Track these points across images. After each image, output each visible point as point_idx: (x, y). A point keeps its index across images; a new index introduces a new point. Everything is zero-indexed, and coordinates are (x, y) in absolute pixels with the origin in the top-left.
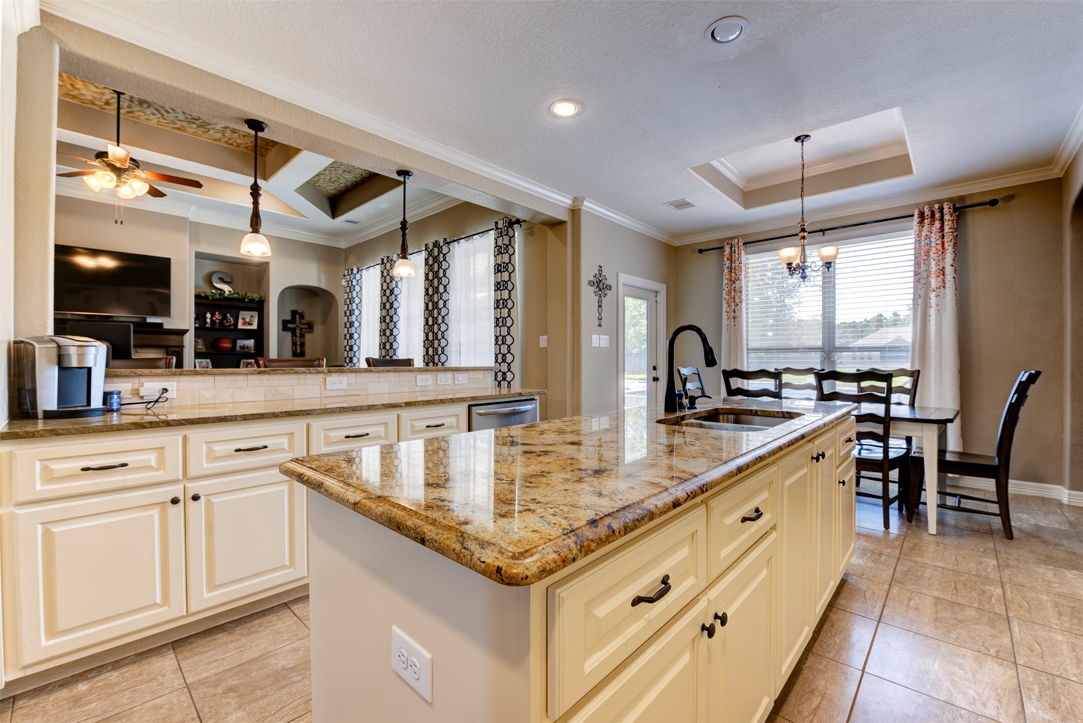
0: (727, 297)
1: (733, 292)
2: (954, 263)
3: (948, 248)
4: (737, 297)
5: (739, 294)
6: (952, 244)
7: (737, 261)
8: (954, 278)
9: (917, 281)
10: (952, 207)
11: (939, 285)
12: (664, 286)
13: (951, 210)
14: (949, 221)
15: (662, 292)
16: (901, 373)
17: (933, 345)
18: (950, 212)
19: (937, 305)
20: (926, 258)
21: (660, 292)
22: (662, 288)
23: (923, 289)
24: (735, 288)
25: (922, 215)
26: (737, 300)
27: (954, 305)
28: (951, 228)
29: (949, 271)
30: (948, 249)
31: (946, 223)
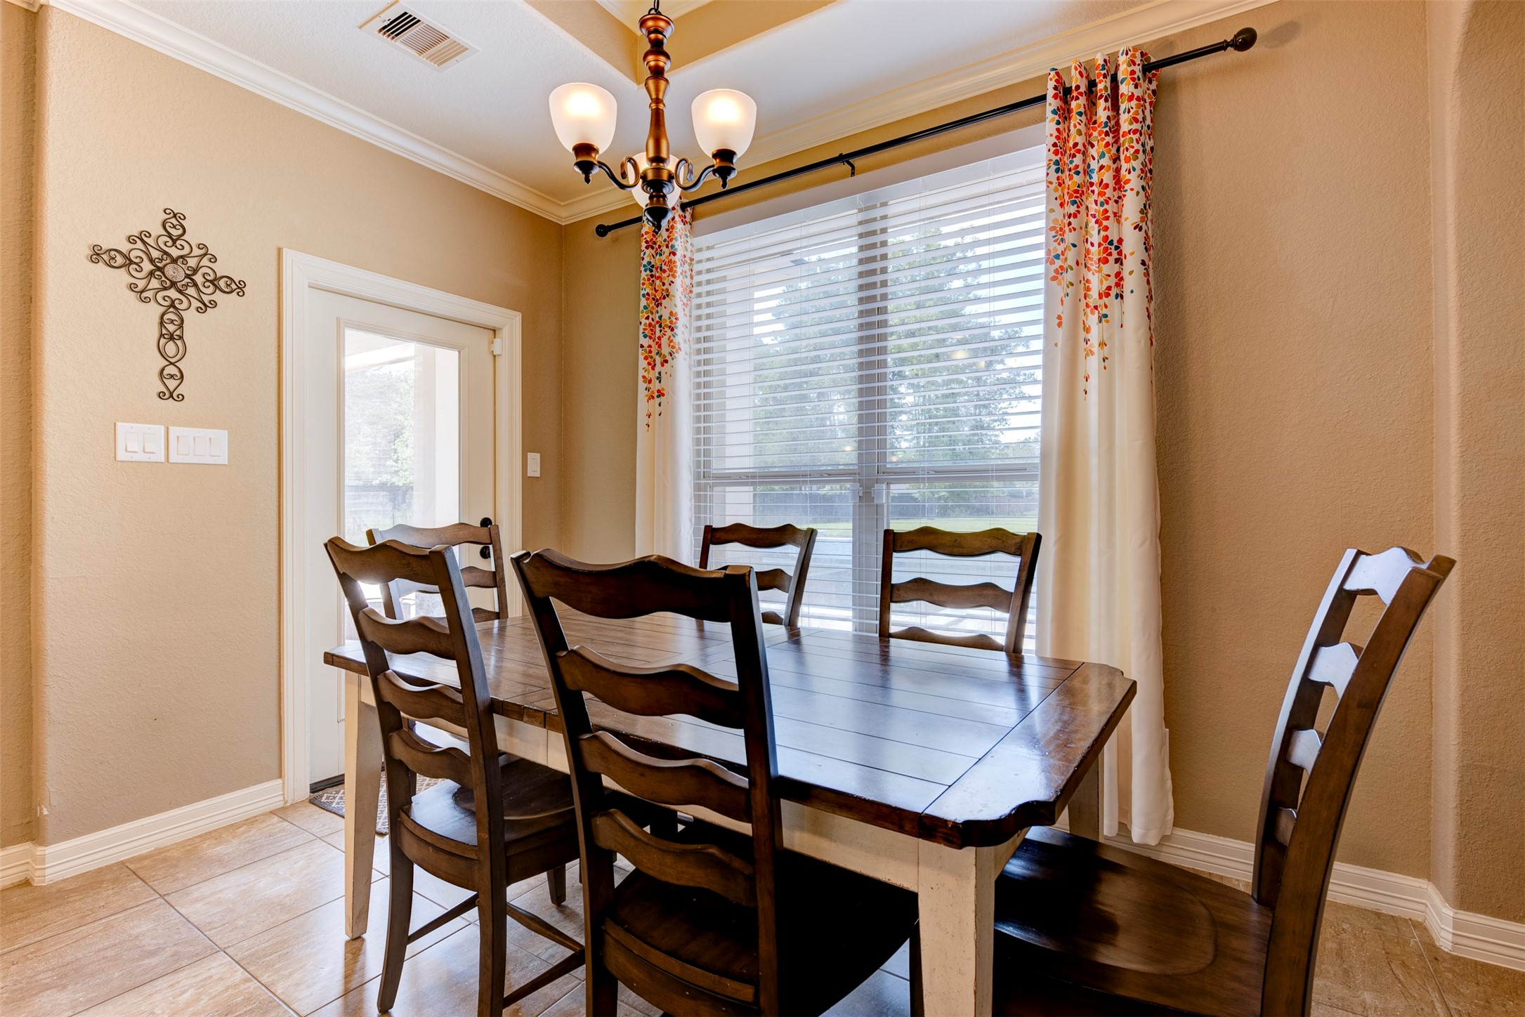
0: (645, 342)
1: (658, 329)
2: (1142, 220)
3: (1128, 177)
4: (664, 341)
5: (669, 333)
6: (1137, 164)
7: (664, 249)
8: (1143, 263)
9: (1054, 278)
10: (1138, 61)
11: (1106, 284)
12: (517, 318)
13: (1138, 69)
14: (1131, 98)
15: (505, 332)
16: (994, 542)
17: (1094, 461)
18: (1133, 72)
19: (1102, 344)
20: (1073, 209)
21: (501, 329)
22: (511, 324)
23: (1066, 300)
24: (660, 317)
25: (1065, 93)
26: (665, 350)
27: (1144, 342)
28: (1136, 120)
29: (1132, 243)
30: (1128, 181)
31: (1123, 106)
